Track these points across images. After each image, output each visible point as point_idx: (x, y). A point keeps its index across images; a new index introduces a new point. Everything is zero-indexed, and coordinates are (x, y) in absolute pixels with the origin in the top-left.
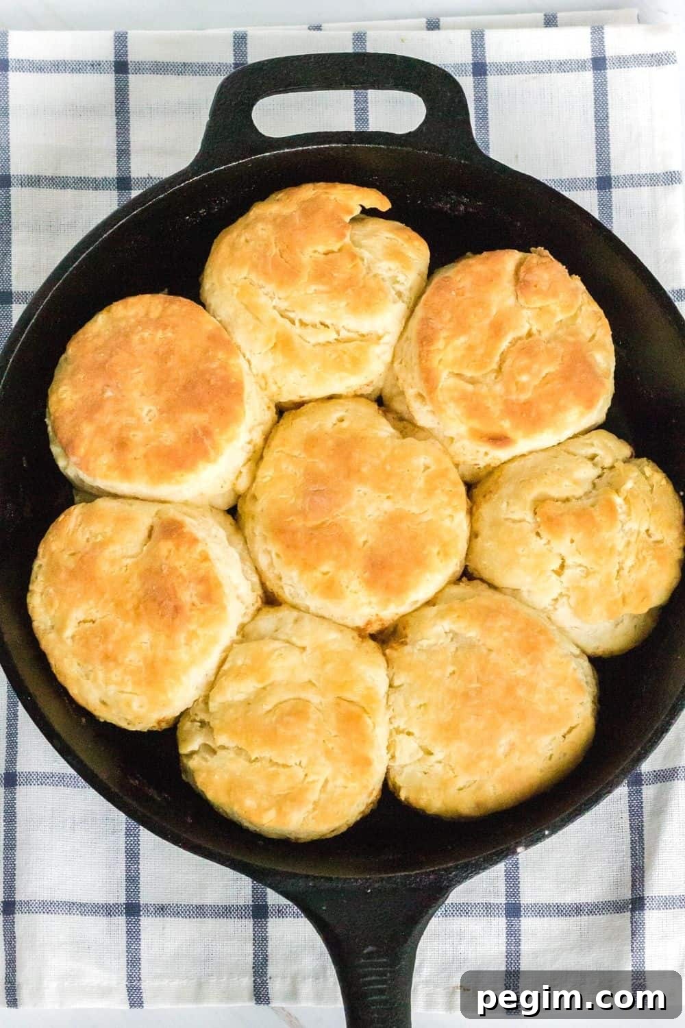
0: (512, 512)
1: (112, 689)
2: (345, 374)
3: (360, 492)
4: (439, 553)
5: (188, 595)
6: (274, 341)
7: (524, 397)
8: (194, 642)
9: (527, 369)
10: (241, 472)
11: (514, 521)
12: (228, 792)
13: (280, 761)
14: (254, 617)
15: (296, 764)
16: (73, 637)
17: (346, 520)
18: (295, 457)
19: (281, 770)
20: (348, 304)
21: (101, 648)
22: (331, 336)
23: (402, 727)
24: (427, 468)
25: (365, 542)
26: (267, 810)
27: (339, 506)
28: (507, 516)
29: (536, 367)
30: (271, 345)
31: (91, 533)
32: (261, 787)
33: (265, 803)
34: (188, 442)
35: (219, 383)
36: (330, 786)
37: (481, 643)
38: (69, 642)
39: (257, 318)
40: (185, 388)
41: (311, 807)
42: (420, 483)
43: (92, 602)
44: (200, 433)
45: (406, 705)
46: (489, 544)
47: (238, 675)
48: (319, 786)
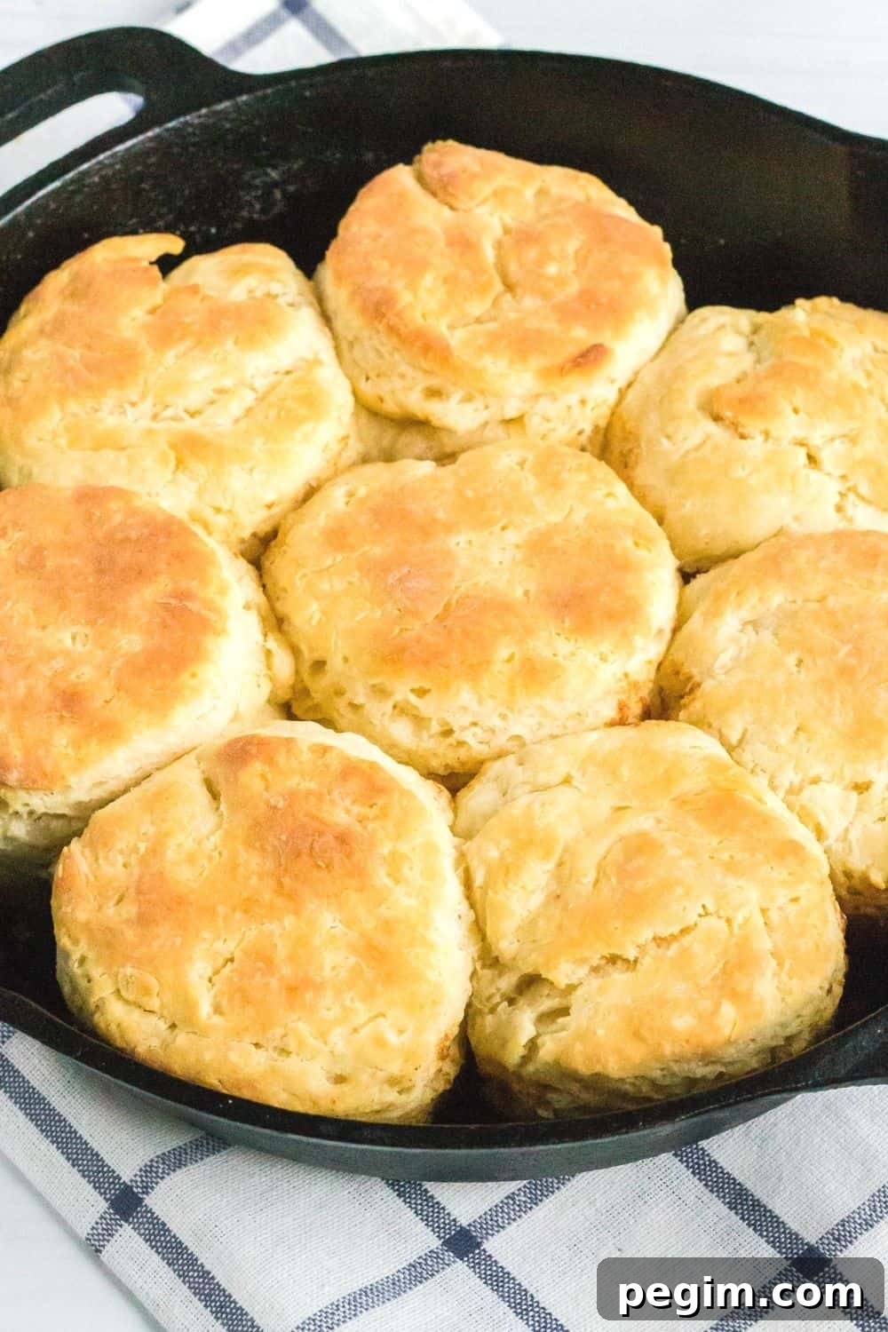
0: (685, 439)
1: (338, 1038)
2: (307, 428)
3: (461, 542)
4: (637, 544)
5: (341, 813)
6: (172, 456)
7: (574, 287)
8: (406, 871)
9: (545, 258)
10: (268, 653)
11: (698, 448)
12: (637, 1036)
13: (675, 930)
14: (455, 811)
15: (700, 916)
16: (217, 1010)
17: (476, 585)
18: (330, 567)
19: (686, 940)
20: (236, 343)
21: (274, 982)
22: (249, 398)
23: (796, 780)
24: (522, 464)
25: (526, 593)
26: (717, 1006)
27: (449, 575)
28: (682, 452)
29: (554, 249)
30: (173, 463)
31: (121, 852)
32: (678, 989)
33: (706, 1005)
34: (165, 626)
35: (146, 531)
36: (774, 916)
37: (799, 602)
38: (217, 1019)
39: (123, 449)
40: (101, 572)
41: (773, 963)
42: (530, 483)
43: (205, 934)
44: (173, 602)
45: (777, 749)
46: (688, 505)
47: (507, 871)
48: (759, 920)
